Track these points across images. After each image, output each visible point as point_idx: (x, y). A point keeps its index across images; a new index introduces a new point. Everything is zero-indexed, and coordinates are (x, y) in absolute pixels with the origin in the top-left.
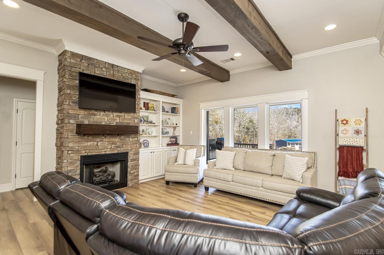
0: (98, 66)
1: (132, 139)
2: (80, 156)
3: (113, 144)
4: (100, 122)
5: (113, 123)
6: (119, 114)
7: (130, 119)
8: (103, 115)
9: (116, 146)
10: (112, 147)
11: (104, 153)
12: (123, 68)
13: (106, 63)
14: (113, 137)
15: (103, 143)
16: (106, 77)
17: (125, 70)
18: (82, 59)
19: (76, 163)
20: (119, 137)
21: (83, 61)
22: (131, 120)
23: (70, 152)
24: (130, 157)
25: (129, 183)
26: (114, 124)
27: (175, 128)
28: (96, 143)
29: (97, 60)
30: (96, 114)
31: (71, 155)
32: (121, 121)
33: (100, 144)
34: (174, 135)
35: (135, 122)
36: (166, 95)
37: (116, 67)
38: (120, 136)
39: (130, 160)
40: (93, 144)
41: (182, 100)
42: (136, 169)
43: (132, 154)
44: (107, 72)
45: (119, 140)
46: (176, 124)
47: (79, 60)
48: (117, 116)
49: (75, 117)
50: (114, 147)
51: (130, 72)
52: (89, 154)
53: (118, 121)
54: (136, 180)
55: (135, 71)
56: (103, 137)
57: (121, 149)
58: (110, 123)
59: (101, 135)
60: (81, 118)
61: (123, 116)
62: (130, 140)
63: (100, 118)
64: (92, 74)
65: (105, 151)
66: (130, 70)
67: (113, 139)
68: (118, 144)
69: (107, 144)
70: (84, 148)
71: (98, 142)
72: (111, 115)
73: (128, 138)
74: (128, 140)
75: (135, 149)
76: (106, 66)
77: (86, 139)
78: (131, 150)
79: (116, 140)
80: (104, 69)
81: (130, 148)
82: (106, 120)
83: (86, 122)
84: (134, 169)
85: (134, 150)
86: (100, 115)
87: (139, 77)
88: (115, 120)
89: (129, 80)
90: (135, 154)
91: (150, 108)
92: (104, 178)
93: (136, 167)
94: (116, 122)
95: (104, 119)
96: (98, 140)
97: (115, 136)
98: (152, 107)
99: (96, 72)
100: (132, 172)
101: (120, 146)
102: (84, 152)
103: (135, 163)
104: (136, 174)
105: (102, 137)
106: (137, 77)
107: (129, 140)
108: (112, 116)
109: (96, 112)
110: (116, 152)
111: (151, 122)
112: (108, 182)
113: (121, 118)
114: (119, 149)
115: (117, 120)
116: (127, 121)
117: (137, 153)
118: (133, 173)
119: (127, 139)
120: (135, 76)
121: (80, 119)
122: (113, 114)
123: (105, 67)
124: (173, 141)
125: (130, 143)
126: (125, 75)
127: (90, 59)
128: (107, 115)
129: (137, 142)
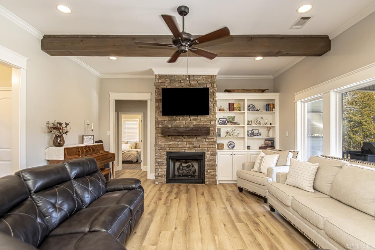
0: (177, 80)
1: (208, 140)
2: (166, 152)
3: (191, 143)
4: (180, 126)
5: (190, 126)
6: (195, 118)
7: (205, 122)
8: (182, 119)
9: (194, 146)
10: (190, 147)
11: (183, 151)
12: (198, 75)
13: (183, 75)
14: (190, 138)
15: (182, 143)
16: (184, 87)
17: (200, 77)
18: (166, 78)
19: (164, 157)
20: (196, 138)
21: (166, 79)
22: (207, 123)
23: (159, 148)
24: (207, 157)
25: (206, 180)
26: (192, 126)
27: (269, 129)
28: (177, 142)
29: (177, 75)
30: (177, 119)
31: (160, 150)
32: (197, 124)
33: (180, 143)
34: (269, 136)
35: (211, 124)
36: (250, 91)
37: (192, 76)
38: (197, 137)
39: (207, 160)
40: (175, 143)
41: (278, 94)
42: (213, 169)
43: (209, 154)
44: (184, 83)
45: (196, 141)
46: (271, 124)
47: (164, 79)
48: (194, 119)
49: (162, 123)
50: (191, 146)
51: (205, 78)
52: (172, 151)
53: (195, 124)
54: (213, 180)
55: (210, 75)
56: (183, 138)
57: (198, 149)
58: (188, 126)
59: (180, 136)
60: (166, 123)
61: (199, 119)
62: (207, 141)
63: (180, 123)
64: (173, 88)
65: (184, 150)
66: (205, 75)
67: (190, 139)
68: (194, 144)
69: (186, 144)
70: (168, 146)
71: (178, 142)
72: (188, 119)
73: (205, 139)
74: (205, 141)
75: (212, 150)
76: (184, 78)
77: (170, 139)
78: (208, 150)
79: (193, 140)
80: (182, 81)
81: (206, 149)
82: (184, 124)
83: (170, 126)
84: (211, 168)
85: (210, 151)
86: (179, 120)
87: (214, 80)
88: (192, 123)
89: (205, 85)
90: (211, 155)
91: (236, 108)
92: (185, 172)
93: (213, 167)
94: (193, 125)
95: (183, 123)
96: (179, 140)
97: (192, 137)
98: (238, 107)
99: (176, 85)
100: (209, 171)
101: (197, 146)
102: (168, 149)
103: (212, 163)
104: (213, 174)
105: (182, 138)
106: (213, 80)
107: (206, 141)
108: (189, 120)
109: (176, 118)
110: (194, 151)
111: (236, 123)
112: (190, 176)
113: (197, 121)
114: (196, 149)
115: (194, 123)
116: (203, 124)
117: (215, 154)
118: (210, 172)
119: (204, 140)
120: (211, 80)
121: (165, 124)
122: (190, 118)
123: (183, 79)
124: (267, 144)
125: (206, 144)
126: (200, 82)
127: (172, 76)
128: (185, 120)
129: (213, 143)
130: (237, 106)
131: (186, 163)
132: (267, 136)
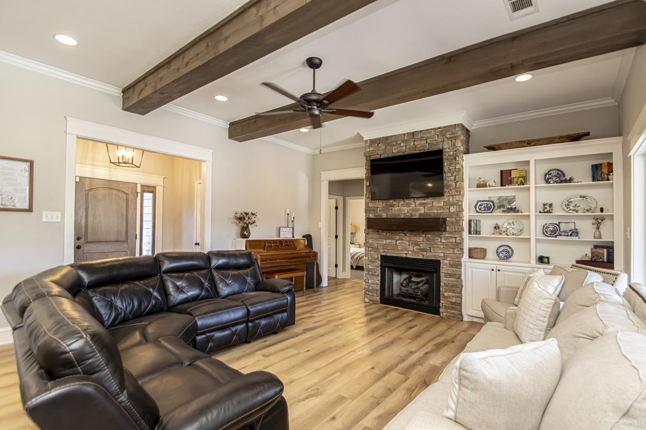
0: (394, 143)
1: (445, 239)
2: (379, 256)
3: (416, 244)
4: (399, 215)
5: (415, 215)
6: (423, 201)
7: (441, 207)
8: (402, 204)
9: (420, 249)
10: (415, 250)
11: (405, 256)
12: (428, 130)
13: (404, 134)
14: (415, 235)
15: (402, 243)
16: (405, 154)
17: (431, 133)
18: (380, 143)
19: (376, 262)
20: (424, 235)
21: (380, 145)
22: (444, 209)
23: (370, 249)
24: (444, 270)
25: (441, 310)
26: (417, 216)
27: (598, 222)
28: (394, 241)
29: (394, 136)
30: (394, 205)
31: (372, 252)
32: (426, 211)
33: (400, 243)
34: (600, 238)
35: (451, 211)
36: (539, 143)
37: (417, 134)
38: (426, 235)
39: (444, 274)
40: (391, 242)
42: (454, 292)
43: (446, 265)
44: (406, 146)
45: (425, 240)
46: (602, 210)
47: (376, 145)
48: (421, 204)
49: (374, 211)
50: (417, 249)
51: (440, 132)
52: (388, 254)
53: (422, 212)
54: (454, 311)
55: (449, 126)
56: (403, 235)
57: (428, 254)
58: (412, 216)
59: (399, 232)
60: (380, 211)
61: (430, 204)
62: (443, 241)
63: (400, 210)
64: (389, 156)
65: (406, 254)
66: (440, 128)
67: (415, 238)
68: (421, 245)
69: (408, 244)
70: (383, 246)
71: (397, 241)
72: (411, 204)
73: (440, 239)
74: (439, 241)
75: (452, 257)
76: (406, 138)
77: (384, 236)
78: (445, 258)
79: (420, 239)
80: (402, 144)
81: (442, 255)
82: (406, 212)
83: (384, 216)
84: (450, 290)
85: (449, 259)
86: (399, 206)
87: (457, 133)
88: (417, 210)
89: (439, 144)
90: (452, 266)
91: (515, 180)
92: (411, 291)
93: (454, 288)
94: (420, 214)
95: (403, 210)
96: (398, 237)
97: (418, 234)
98: (519, 177)
99: (394, 152)
100: (446, 294)
101: (426, 249)
102: (382, 251)
103: (453, 281)
104: (454, 300)
105: (401, 234)
106: (454, 134)
107: (441, 242)
108: (414, 205)
109: (394, 203)
110: (421, 257)
111: (514, 210)
112: (418, 298)
113: (426, 207)
114: (425, 253)
115: (420, 210)
116: (436, 211)
117: (458, 265)
118: (449, 297)
119: (438, 239)
120: (450, 135)
121: (379, 213)
122: (415, 202)
123: (404, 141)
124: (598, 256)
125: (442, 246)
126: (431, 141)
127: (387, 138)
128: (408, 205)
129: (453, 245)
130: (517, 176)
131: (418, 276)
132: (595, 238)
